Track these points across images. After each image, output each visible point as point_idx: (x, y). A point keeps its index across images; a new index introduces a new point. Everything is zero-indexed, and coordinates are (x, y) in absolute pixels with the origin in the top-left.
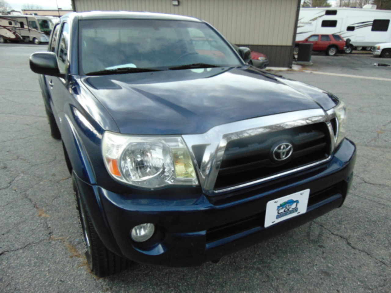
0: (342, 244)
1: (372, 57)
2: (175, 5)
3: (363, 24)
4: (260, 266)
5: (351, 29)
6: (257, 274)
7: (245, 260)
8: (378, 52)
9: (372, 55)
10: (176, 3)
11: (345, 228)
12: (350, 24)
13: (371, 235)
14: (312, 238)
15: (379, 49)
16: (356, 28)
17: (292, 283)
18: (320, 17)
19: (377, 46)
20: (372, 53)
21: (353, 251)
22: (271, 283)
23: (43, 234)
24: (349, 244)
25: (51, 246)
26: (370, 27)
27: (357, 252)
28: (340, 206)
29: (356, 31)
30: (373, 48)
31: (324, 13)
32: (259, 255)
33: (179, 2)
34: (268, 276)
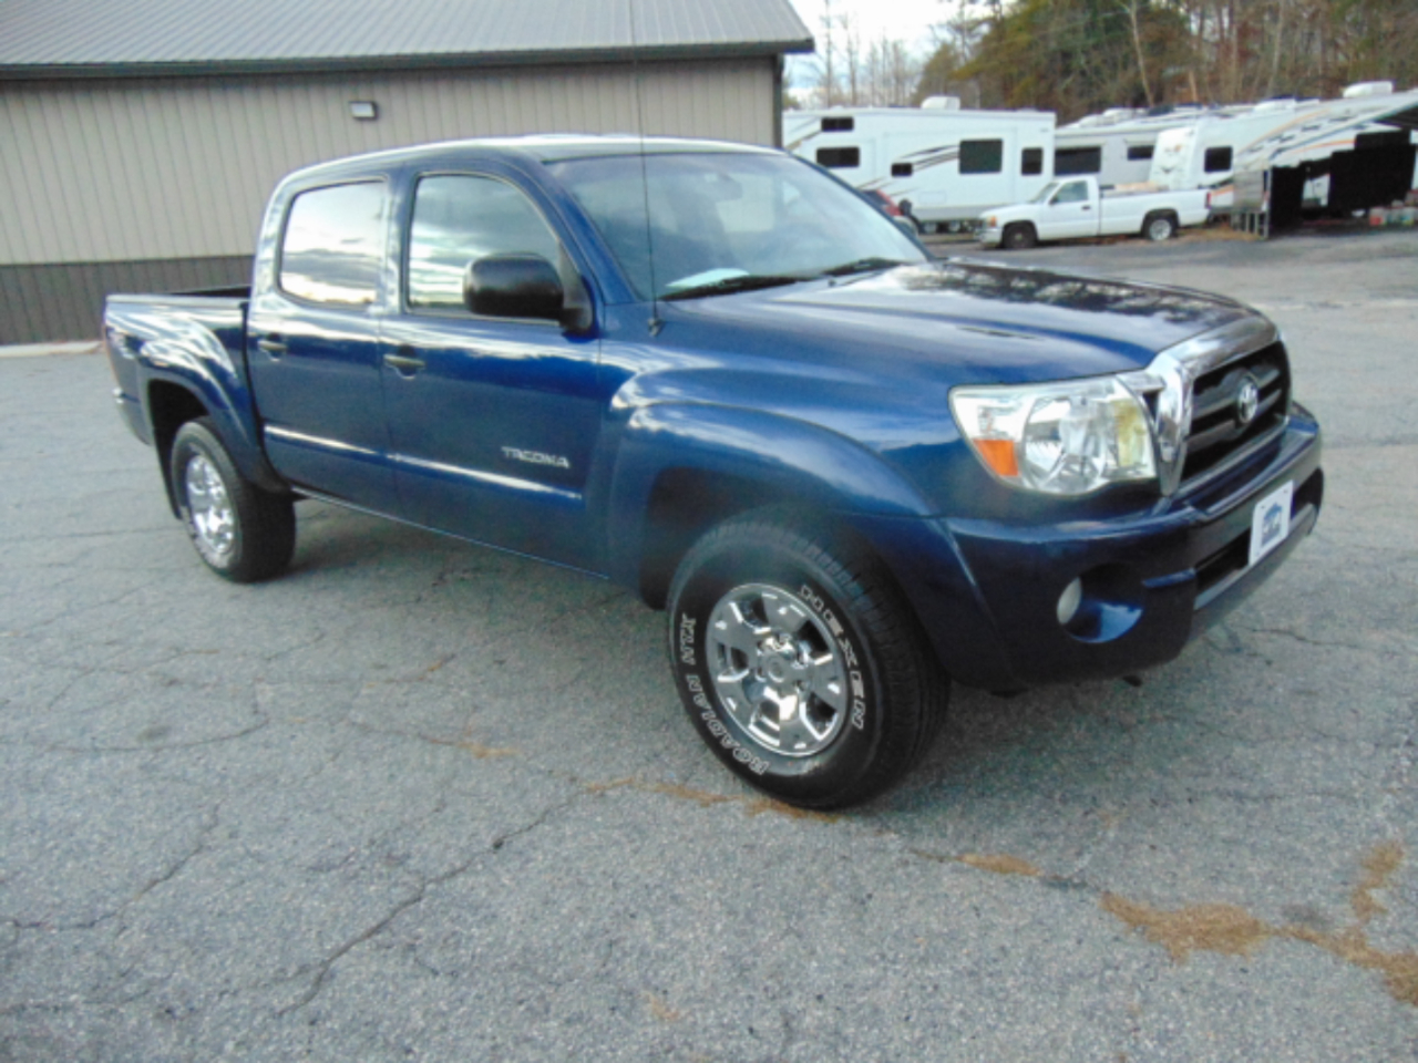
0: (1288, 641)
1: (977, 249)
2: (361, 119)
3: (935, 156)
4: (1168, 712)
5: (901, 170)
6: (1177, 725)
7: (1126, 710)
8: (994, 235)
9: (977, 245)
10: (367, 111)
11: (1269, 615)
12: (899, 158)
13: (1329, 615)
14: (1221, 646)
15: (993, 224)
16: (915, 167)
17: (1259, 721)
18: (809, 137)
19: (986, 215)
20: (975, 237)
21: (1320, 649)
22: (1220, 733)
23: (557, 786)
24: (1301, 639)
25: (616, 801)
26: (955, 164)
27: (1329, 647)
28: (1309, 532)
29: (918, 175)
30: (978, 224)
31: (817, 126)
32: (1144, 696)
33: (375, 107)
34: (1201, 724)
